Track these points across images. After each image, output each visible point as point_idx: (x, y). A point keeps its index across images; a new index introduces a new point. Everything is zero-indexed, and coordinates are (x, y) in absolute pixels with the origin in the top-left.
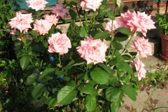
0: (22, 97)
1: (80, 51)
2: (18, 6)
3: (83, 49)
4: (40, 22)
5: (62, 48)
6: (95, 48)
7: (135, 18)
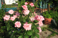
0: (7, 36)
1: (24, 27)
2: (6, 11)
3: (25, 26)
4: (12, 17)
5: (19, 26)
6: (28, 26)
7: (39, 17)
